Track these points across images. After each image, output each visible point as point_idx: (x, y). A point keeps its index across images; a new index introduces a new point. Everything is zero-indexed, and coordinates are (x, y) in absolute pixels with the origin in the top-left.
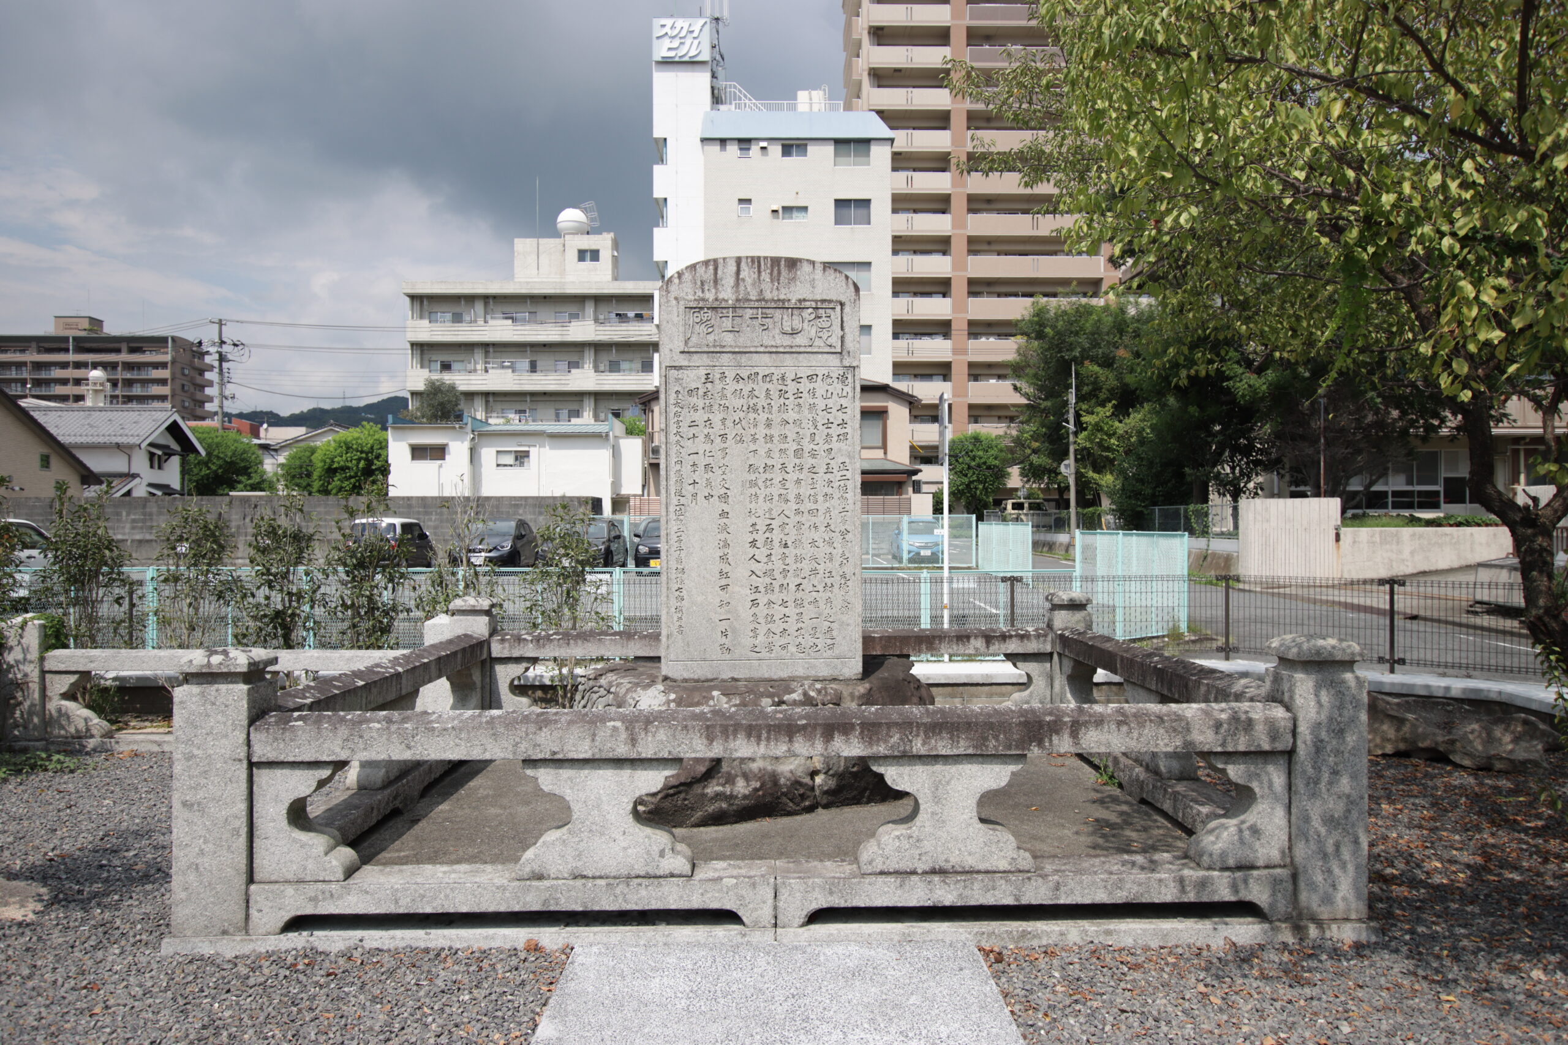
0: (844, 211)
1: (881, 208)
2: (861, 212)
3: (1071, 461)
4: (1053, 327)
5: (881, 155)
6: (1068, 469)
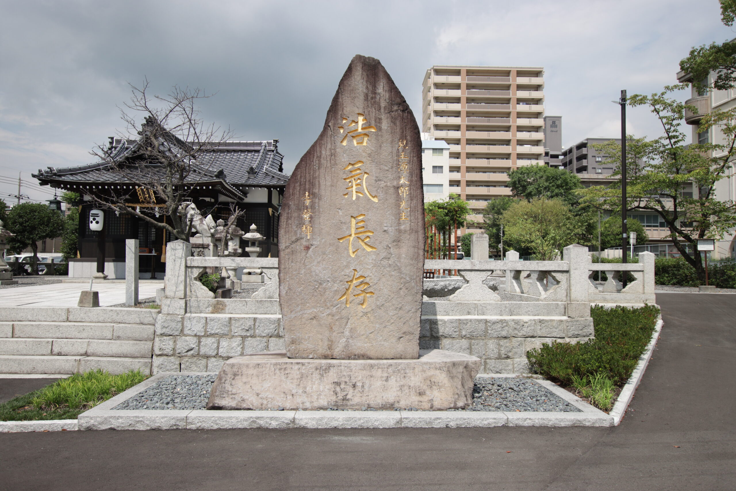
0: (435, 169)
1: (446, 169)
2: (440, 169)
3: (501, 244)
4: (497, 207)
5: (446, 153)
6: (501, 246)
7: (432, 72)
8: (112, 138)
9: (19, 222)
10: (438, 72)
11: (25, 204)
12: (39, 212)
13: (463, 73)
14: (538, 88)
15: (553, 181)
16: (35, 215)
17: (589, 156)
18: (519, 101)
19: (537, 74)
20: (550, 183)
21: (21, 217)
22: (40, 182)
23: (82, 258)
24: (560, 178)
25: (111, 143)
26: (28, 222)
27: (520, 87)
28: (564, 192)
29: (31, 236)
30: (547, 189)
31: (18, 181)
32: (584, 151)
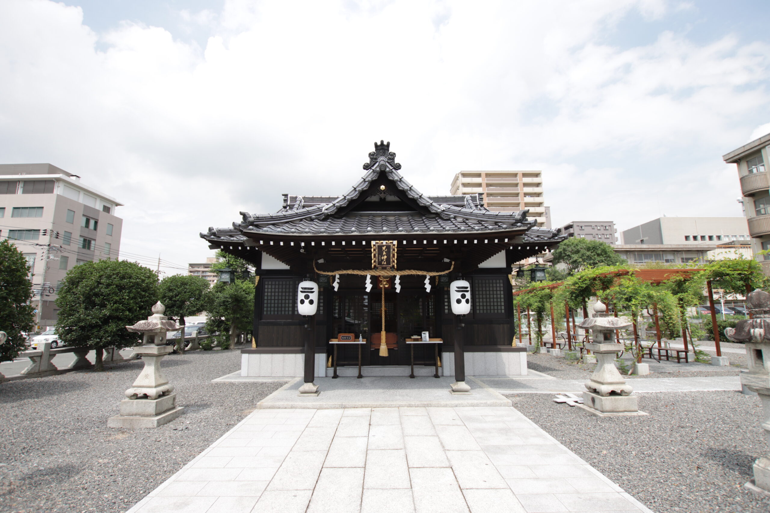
7: (460, 175)
8: (286, 195)
9: (168, 296)
10: (464, 175)
11: (175, 276)
12: (190, 285)
13: (483, 175)
14: (538, 185)
15: (594, 250)
16: (185, 288)
17: (576, 234)
18: (526, 194)
19: (537, 175)
20: (592, 253)
21: (170, 290)
22: (210, 244)
23: (260, 349)
24: (600, 247)
25: (285, 201)
26: (178, 296)
27: (525, 185)
28: (605, 259)
29: (181, 312)
30: (589, 258)
31: (158, 260)
32: (571, 231)
